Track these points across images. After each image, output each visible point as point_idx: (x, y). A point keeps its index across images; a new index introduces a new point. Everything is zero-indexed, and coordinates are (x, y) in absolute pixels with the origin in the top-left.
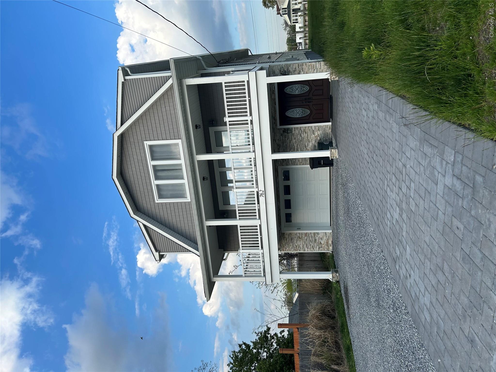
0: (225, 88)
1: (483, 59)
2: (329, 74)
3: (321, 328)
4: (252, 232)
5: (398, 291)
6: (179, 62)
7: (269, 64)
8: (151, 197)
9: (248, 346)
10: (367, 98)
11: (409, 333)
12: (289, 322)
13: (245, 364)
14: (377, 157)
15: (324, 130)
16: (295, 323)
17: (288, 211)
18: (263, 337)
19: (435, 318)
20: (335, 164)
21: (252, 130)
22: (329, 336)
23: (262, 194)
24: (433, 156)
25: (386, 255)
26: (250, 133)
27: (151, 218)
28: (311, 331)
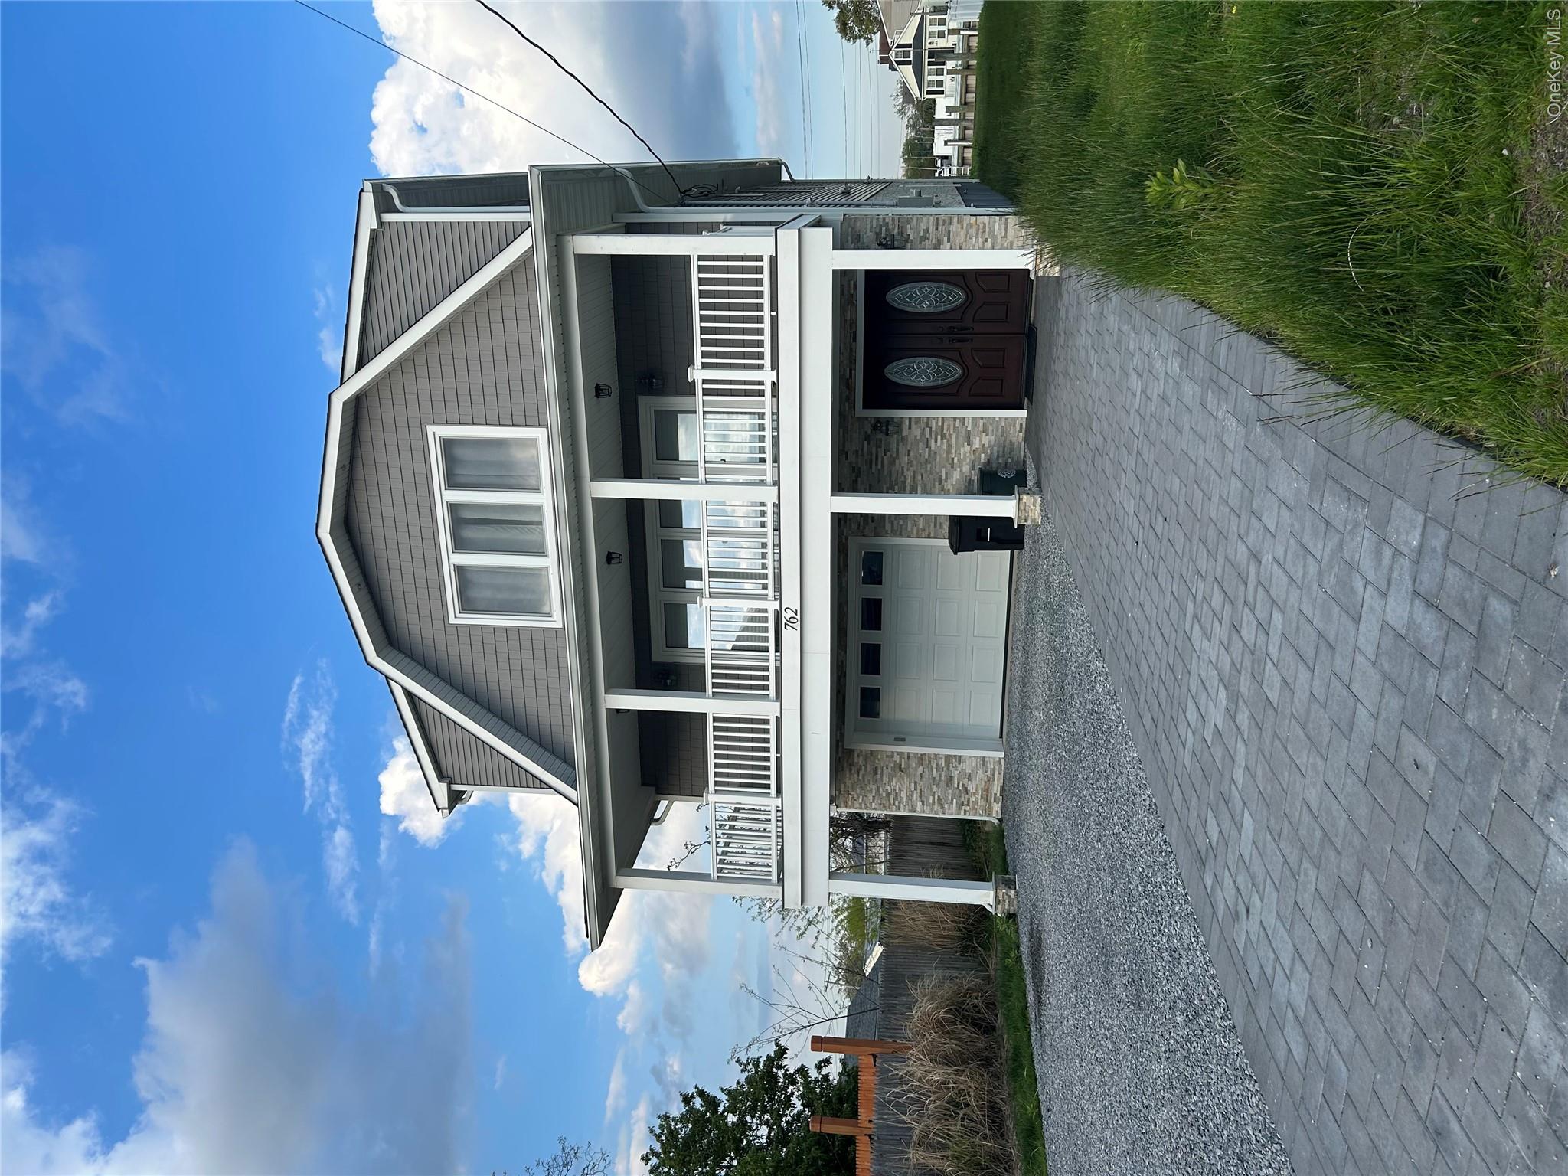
0: (699, 273)
1: (1541, 222)
2: (1032, 255)
3: (947, 1061)
4: (752, 740)
5: (1205, 958)
6: (556, 178)
7: (844, 210)
8: (436, 604)
9: (711, 1102)
10: (1147, 337)
11: (1232, 1094)
12: (847, 1035)
13: (699, 1157)
14: (1166, 527)
15: (1002, 432)
16: (866, 1037)
17: (870, 681)
18: (762, 1078)
19: (1321, 1052)
20: (1028, 541)
21: (775, 417)
22: (972, 1085)
23: (792, 620)
24: (1352, 529)
25: (1173, 842)
26: (768, 422)
27: (430, 671)
28: (916, 1069)
